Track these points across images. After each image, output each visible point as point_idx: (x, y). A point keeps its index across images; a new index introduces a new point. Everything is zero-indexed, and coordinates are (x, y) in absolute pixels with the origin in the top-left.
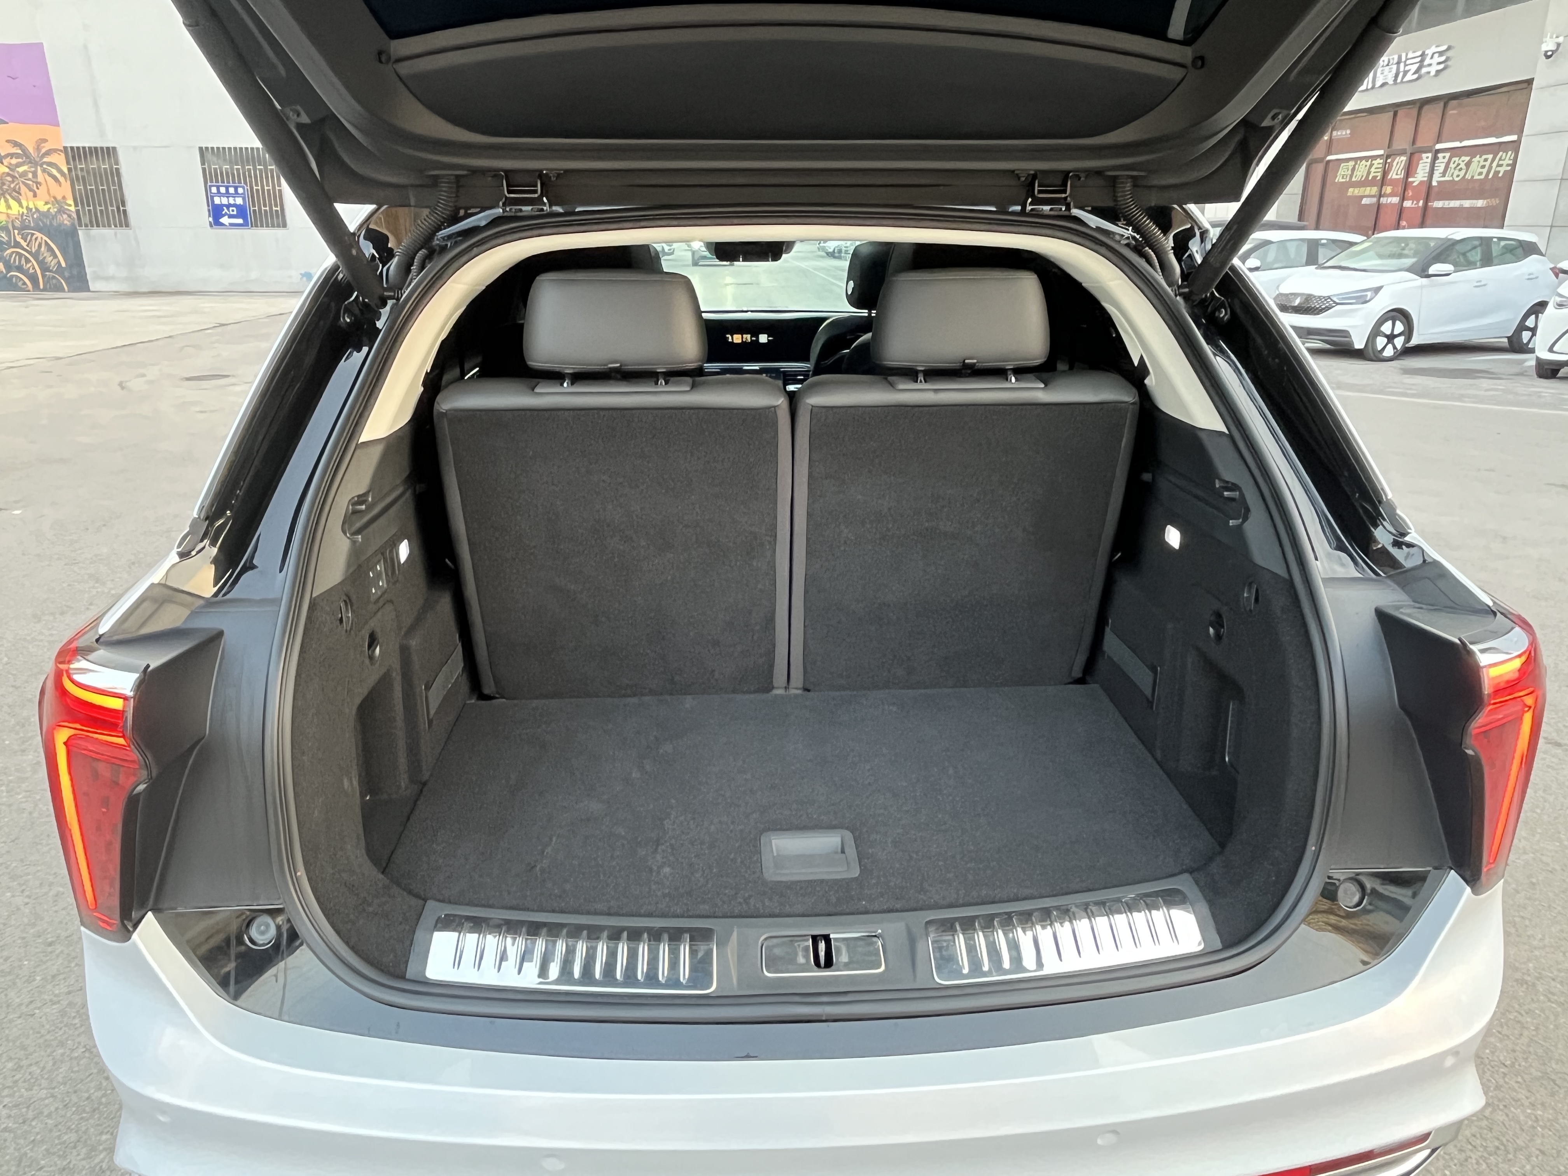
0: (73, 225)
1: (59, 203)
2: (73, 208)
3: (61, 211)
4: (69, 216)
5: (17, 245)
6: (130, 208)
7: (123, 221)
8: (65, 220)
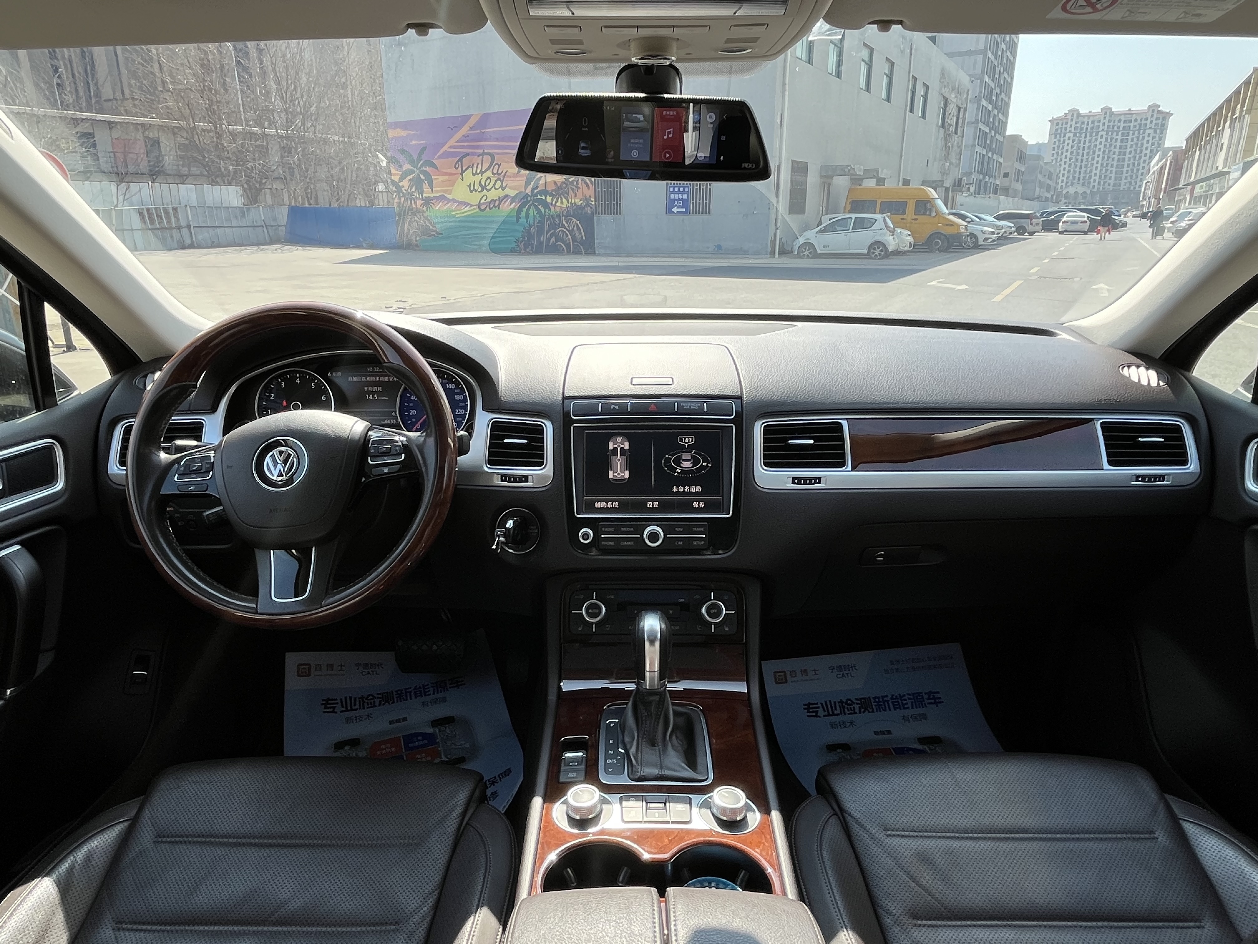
0: (592, 212)
1: (587, 200)
2: (593, 203)
3: (588, 205)
4: (591, 208)
5: (563, 226)
6: (624, 203)
7: (618, 211)
8: (588, 210)
